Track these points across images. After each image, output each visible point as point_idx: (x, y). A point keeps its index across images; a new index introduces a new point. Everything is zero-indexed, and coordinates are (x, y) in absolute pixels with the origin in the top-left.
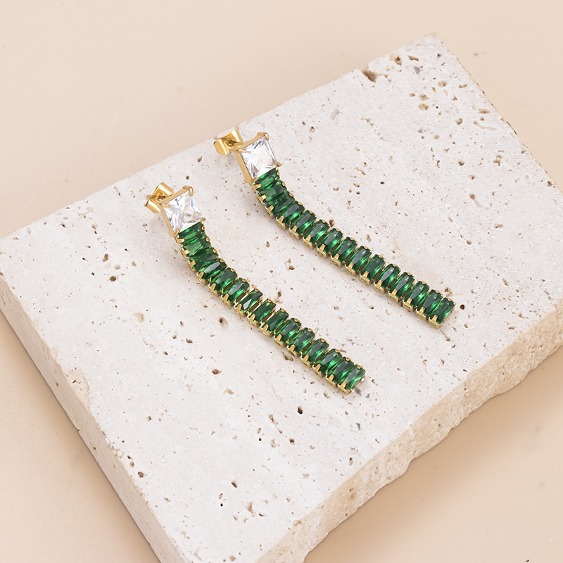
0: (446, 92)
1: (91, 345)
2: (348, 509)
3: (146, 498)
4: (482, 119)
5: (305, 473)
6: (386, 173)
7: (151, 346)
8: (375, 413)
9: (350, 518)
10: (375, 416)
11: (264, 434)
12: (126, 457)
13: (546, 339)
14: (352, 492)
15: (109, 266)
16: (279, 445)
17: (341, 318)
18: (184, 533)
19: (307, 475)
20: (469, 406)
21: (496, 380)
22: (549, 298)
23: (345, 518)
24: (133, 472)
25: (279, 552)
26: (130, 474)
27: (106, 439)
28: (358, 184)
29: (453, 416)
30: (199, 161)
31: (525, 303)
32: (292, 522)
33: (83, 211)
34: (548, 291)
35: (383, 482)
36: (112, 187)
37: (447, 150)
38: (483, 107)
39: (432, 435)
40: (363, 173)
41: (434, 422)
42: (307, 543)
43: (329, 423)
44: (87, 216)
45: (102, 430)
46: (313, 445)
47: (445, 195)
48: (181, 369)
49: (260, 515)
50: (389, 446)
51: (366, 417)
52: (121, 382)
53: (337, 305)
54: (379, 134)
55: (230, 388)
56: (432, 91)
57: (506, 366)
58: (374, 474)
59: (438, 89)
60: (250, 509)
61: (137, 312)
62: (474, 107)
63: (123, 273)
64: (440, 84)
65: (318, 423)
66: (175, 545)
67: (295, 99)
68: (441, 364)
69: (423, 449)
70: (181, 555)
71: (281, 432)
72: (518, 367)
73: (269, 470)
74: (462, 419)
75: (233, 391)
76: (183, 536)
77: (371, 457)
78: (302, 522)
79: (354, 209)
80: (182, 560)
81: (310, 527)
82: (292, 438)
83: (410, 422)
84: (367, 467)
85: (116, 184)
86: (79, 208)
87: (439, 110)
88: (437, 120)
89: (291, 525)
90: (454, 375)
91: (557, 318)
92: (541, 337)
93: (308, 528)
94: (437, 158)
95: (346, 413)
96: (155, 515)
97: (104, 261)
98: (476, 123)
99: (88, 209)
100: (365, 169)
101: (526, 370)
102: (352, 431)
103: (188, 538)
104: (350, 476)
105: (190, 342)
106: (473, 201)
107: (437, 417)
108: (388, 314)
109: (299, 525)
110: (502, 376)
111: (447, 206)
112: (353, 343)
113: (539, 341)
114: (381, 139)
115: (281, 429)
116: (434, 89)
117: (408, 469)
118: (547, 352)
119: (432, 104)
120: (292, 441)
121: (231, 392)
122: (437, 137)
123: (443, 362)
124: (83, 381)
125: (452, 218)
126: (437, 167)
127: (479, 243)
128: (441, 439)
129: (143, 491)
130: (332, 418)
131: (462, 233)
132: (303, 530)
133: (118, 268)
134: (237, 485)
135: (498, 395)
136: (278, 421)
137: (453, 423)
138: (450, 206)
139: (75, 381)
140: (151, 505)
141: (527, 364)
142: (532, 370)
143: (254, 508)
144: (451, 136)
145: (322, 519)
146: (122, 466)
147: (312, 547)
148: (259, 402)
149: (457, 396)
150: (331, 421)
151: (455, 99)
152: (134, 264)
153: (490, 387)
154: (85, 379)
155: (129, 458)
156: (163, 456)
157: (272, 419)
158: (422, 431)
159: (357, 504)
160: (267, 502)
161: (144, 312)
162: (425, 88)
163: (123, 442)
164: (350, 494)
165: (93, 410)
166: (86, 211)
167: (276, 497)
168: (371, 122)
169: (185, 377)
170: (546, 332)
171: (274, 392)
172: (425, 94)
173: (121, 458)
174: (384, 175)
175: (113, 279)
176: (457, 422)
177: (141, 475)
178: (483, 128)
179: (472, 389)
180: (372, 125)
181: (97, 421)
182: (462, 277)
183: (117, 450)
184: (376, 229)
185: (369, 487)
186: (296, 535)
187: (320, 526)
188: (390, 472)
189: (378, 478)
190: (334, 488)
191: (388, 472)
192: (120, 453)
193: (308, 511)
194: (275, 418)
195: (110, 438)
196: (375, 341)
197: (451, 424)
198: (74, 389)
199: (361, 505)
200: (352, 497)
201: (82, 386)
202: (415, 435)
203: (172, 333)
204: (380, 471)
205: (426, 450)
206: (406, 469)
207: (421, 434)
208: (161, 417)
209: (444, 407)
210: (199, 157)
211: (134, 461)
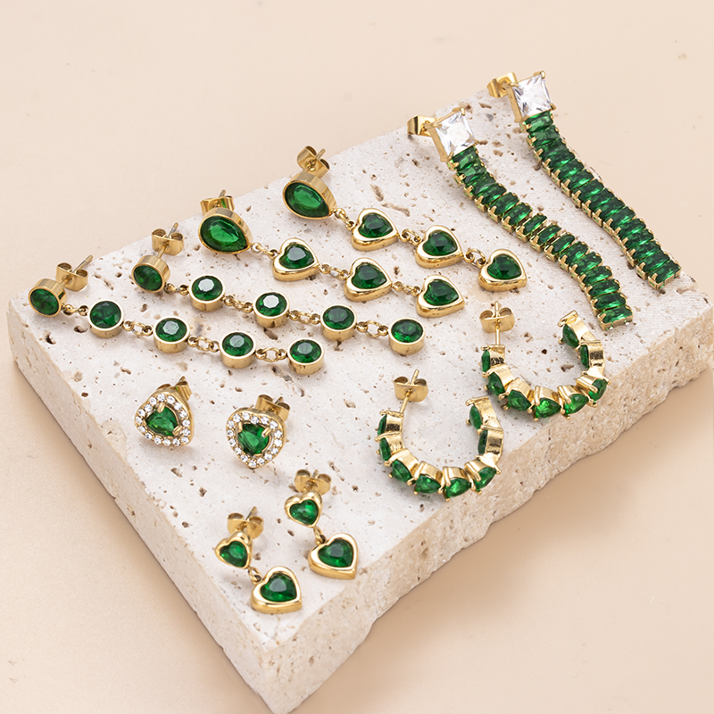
2: (421, 571)
3: (191, 548)
5: (371, 521)
6: (457, 220)
7: (196, 395)
8: (448, 459)
9: (423, 583)
10: (448, 462)
12: (168, 507)
13: (639, 391)
14: (425, 546)
15: (148, 316)
16: (341, 493)
17: (408, 365)
19: (373, 523)
20: (555, 463)
21: (584, 434)
22: (641, 341)
23: (418, 583)
24: (177, 523)
25: (342, 603)
26: (173, 523)
27: (146, 489)
29: (537, 473)
30: (248, 210)
31: (614, 346)
33: (119, 261)
34: (640, 334)
35: (459, 543)
39: (515, 493)
40: (431, 220)
41: (515, 474)
42: (374, 605)
44: (123, 266)
45: (141, 480)
46: (379, 492)
51: (438, 463)
56: (507, 138)
57: (595, 418)
58: (448, 528)
59: (514, 135)
61: (180, 361)
64: (515, 131)
65: (384, 470)
67: (355, 147)
69: (504, 510)
70: (232, 606)
71: (343, 480)
72: (609, 422)
73: (330, 518)
74: (548, 480)
75: (288, 439)
76: (233, 586)
78: (368, 570)
80: (233, 610)
81: (377, 581)
82: (356, 485)
84: (441, 516)
86: (114, 258)
88: (512, 167)
91: (651, 364)
92: (633, 386)
93: (375, 581)
96: (202, 565)
97: (143, 311)
99: (123, 259)
100: (433, 216)
101: (619, 428)
104: (421, 522)
105: (239, 390)
107: (518, 468)
108: (462, 360)
109: (364, 574)
110: (591, 430)
113: (632, 391)
114: (451, 186)
115: (343, 476)
116: (508, 136)
117: (487, 532)
118: (642, 408)
119: (507, 150)
120: (355, 489)
124: (119, 432)
125: (531, 264)
127: (562, 288)
128: (524, 501)
129: (188, 542)
131: (542, 277)
132: (369, 582)
133: (157, 318)
134: (294, 533)
135: (587, 456)
136: (339, 469)
137: (538, 483)
139: (110, 432)
140: (197, 555)
141: (619, 420)
142: (625, 431)
144: (528, 182)
145: (390, 575)
146: (164, 517)
147: (381, 613)
148: (318, 450)
149: (541, 446)
152: (175, 313)
153: (578, 443)
154: (121, 429)
155: (172, 508)
156: (211, 506)
157: (333, 467)
158: (501, 482)
159: (430, 567)
161: (187, 361)
162: (499, 135)
163: (165, 492)
164: (422, 549)
165: (131, 460)
166: (122, 262)
168: (439, 169)
170: (639, 380)
171: (334, 440)
172: (499, 140)
173: (163, 508)
174: (455, 221)
176: (542, 483)
177: (185, 525)
179: (558, 440)
180: (440, 172)
181: (136, 472)
182: (543, 322)
183: (158, 501)
185: (443, 546)
186: (362, 586)
187: (389, 585)
188: (467, 531)
189: (453, 535)
190: (403, 535)
191: (464, 531)
192: (161, 504)
193: (374, 559)
194: (335, 465)
195: (151, 488)
196: (447, 387)
197: (535, 484)
198: (109, 440)
199: (435, 569)
200: (424, 554)
201: (118, 437)
202: (495, 487)
203: (220, 383)
204: (456, 526)
205: (507, 512)
206: (485, 532)
207: (501, 486)
208: (207, 466)
209: (526, 455)
210: (248, 207)
211: (178, 511)
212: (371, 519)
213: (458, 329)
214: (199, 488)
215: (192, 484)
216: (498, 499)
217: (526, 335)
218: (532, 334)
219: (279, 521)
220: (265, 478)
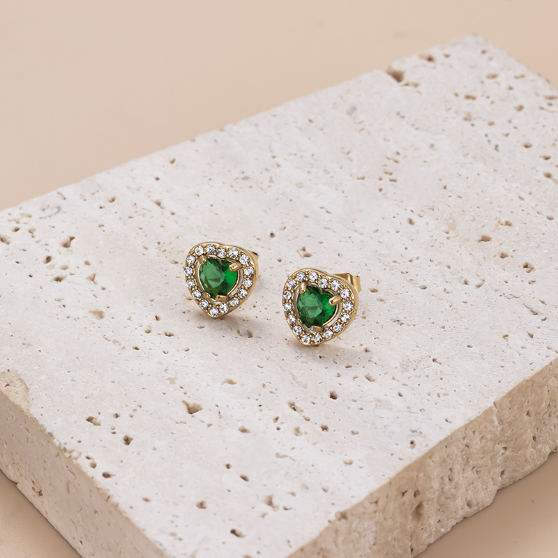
0: (499, 84)
1: (29, 345)
2: (414, 538)
3: (115, 500)
4: (550, 105)
5: (347, 461)
7: (115, 342)
8: (441, 392)
9: (419, 556)
10: (441, 395)
11: (282, 423)
12: (83, 457)
14: (418, 498)
15: (52, 267)
16: (306, 433)
17: (381, 301)
18: (173, 534)
19: (351, 463)
24: (96, 474)
26: (90, 475)
27: (55, 440)
28: (390, 171)
29: (553, 427)
30: (172, 162)
32: (333, 514)
35: (459, 507)
36: (54, 193)
37: (507, 135)
38: (549, 93)
39: (526, 447)
40: (396, 162)
41: (526, 417)
43: (377, 406)
44: (21, 221)
45: (48, 430)
46: (356, 430)
47: (511, 175)
48: (159, 363)
49: (285, 509)
50: (466, 427)
51: (429, 398)
52: (73, 380)
53: (375, 287)
54: (413, 125)
55: (231, 378)
58: (446, 480)
59: (487, 81)
60: (270, 503)
61: (94, 309)
62: (537, 95)
63: (73, 272)
64: (488, 77)
65: (360, 407)
66: (161, 548)
67: (297, 99)
68: (529, 338)
69: (514, 471)
71: (308, 420)
73: (294, 460)
75: (234, 381)
76: (172, 538)
77: (442, 438)
78: (349, 515)
79: (388, 195)
81: (360, 536)
82: (325, 424)
83: (493, 399)
84: (437, 456)
85: (60, 190)
86: (10, 214)
87: (491, 99)
88: (489, 109)
89: (332, 517)
90: (548, 348)
93: (357, 535)
94: (494, 142)
95: (400, 395)
96: (130, 517)
97: (45, 263)
98: (542, 108)
99: (21, 214)
100: (398, 158)
102: (410, 412)
103: (180, 539)
104: (413, 460)
105: (170, 335)
106: (549, 179)
107: (531, 408)
108: (448, 293)
109: (343, 520)
111: (514, 185)
112: (401, 324)
114: (417, 129)
115: (307, 416)
116: (482, 82)
117: (494, 499)
119: (480, 95)
120: (325, 428)
121: (231, 382)
122: (491, 124)
123: (532, 336)
124: (19, 384)
125: (523, 196)
126: (495, 152)
128: (539, 463)
129: (111, 493)
130: (379, 401)
131: (538, 209)
132: (349, 532)
133: (65, 268)
134: (249, 478)
136: (303, 408)
138: (518, 185)
139: (7, 385)
140: (124, 506)
143: (275, 501)
144: (510, 122)
145: (376, 532)
146: (78, 471)
148: (274, 390)
150: (378, 404)
151: (511, 88)
152: (87, 263)
154: (21, 380)
155: (88, 458)
156: (139, 454)
157: (294, 408)
158: (510, 424)
159: (425, 535)
160: (293, 494)
161: (103, 309)
163: (80, 442)
164: (415, 503)
165: (34, 411)
166: (19, 216)
167: (307, 488)
169: (166, 370)
171: (294, 379)
173: (76, 459)
175: (58, 279)
177: (106, 475)
178: (552, 112)
180: (403, 117)
181: (41, 422)
182: (545, 251)
183: (71, 452)
184: (420, 212)
185: (442, 507)
186: (340, 539)
187: (375, 548)
188: (470, 492)
189: (453, 490)
190: (391, 473)
191: (467, 490)
192: (74, 454)
193: (355, 501)
194: (297, 405)
195: (61, 439)
196: (432, 320)
197: (551, 442)
198: (6, 393)
199: (432, 540)
200: (418, 512)
201: (18, 389)
202: (503, 429)
203: (145, 328)
204: (456, 478)
205: (518, 476)
206: (492, 498)
207: (510, 432)
208: (132, 413)
209: (539, 391)
210: (172, 159)
211: (96, 461)
212: (348, 459)
213: (440, 263)
214: (123, 436)
215: (114, 433)
216: (507, 453)
217: (526, 266)
218: (533, 263)
219: (228, 466)
220: (208, 421)
